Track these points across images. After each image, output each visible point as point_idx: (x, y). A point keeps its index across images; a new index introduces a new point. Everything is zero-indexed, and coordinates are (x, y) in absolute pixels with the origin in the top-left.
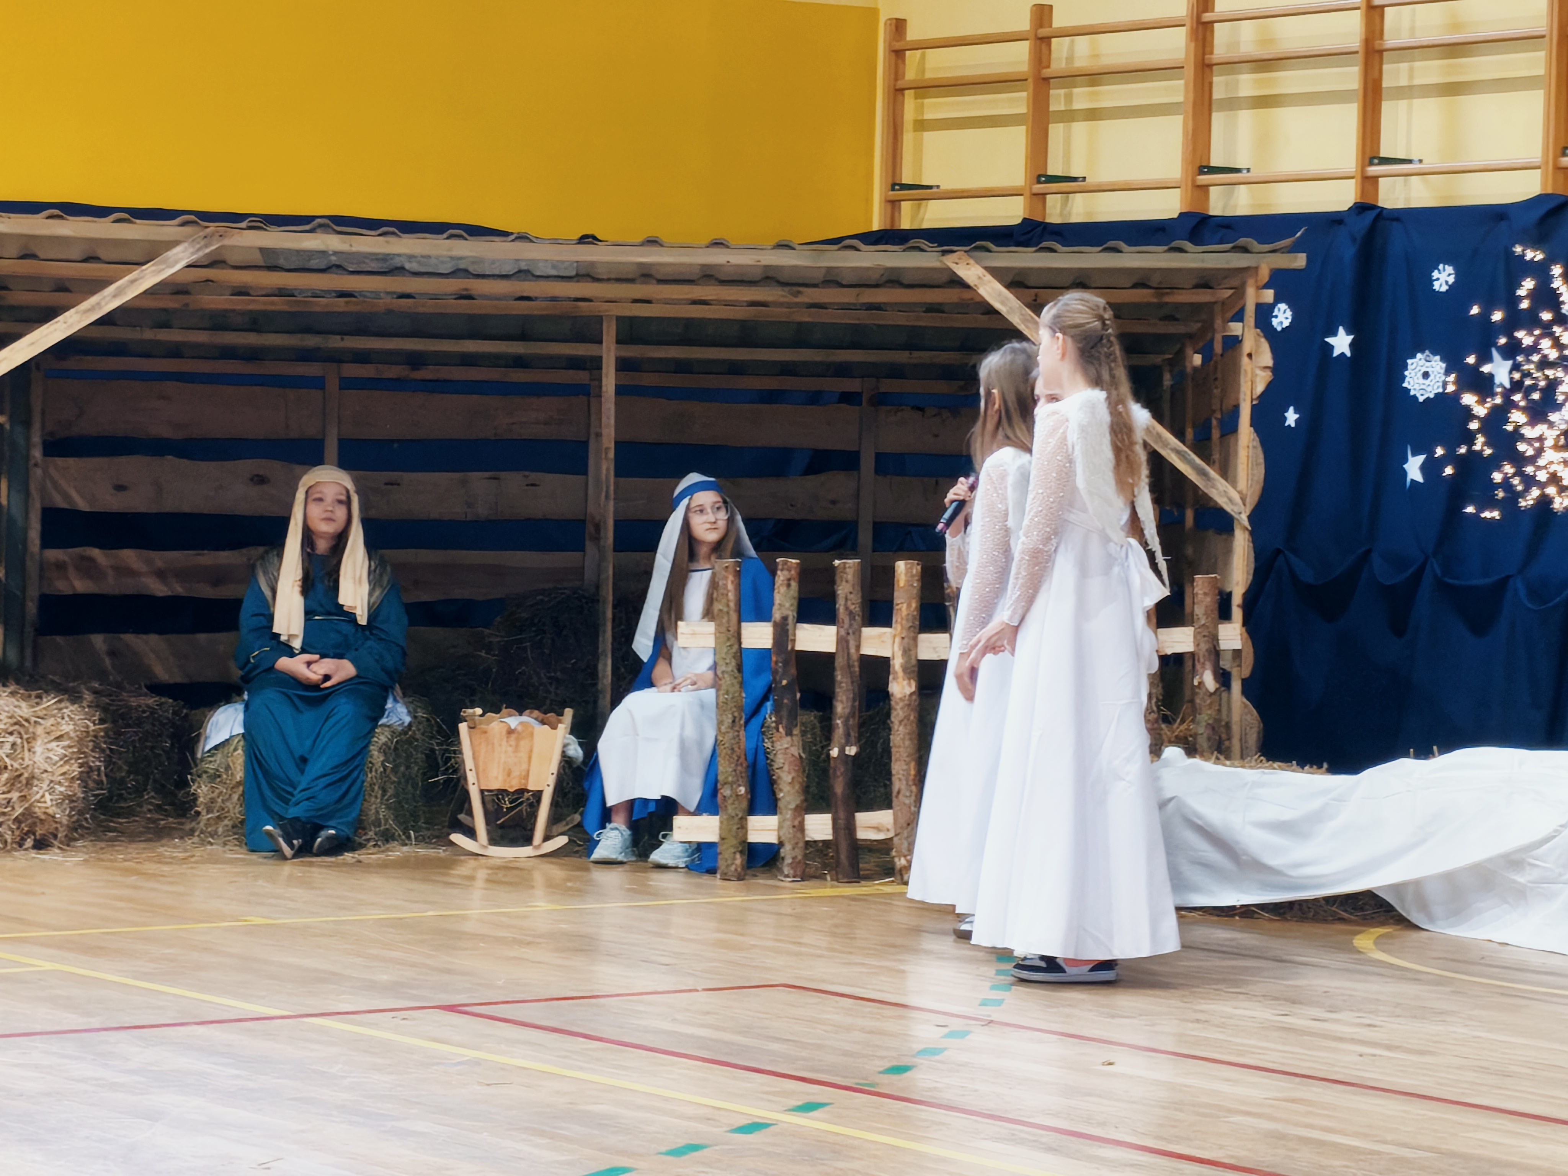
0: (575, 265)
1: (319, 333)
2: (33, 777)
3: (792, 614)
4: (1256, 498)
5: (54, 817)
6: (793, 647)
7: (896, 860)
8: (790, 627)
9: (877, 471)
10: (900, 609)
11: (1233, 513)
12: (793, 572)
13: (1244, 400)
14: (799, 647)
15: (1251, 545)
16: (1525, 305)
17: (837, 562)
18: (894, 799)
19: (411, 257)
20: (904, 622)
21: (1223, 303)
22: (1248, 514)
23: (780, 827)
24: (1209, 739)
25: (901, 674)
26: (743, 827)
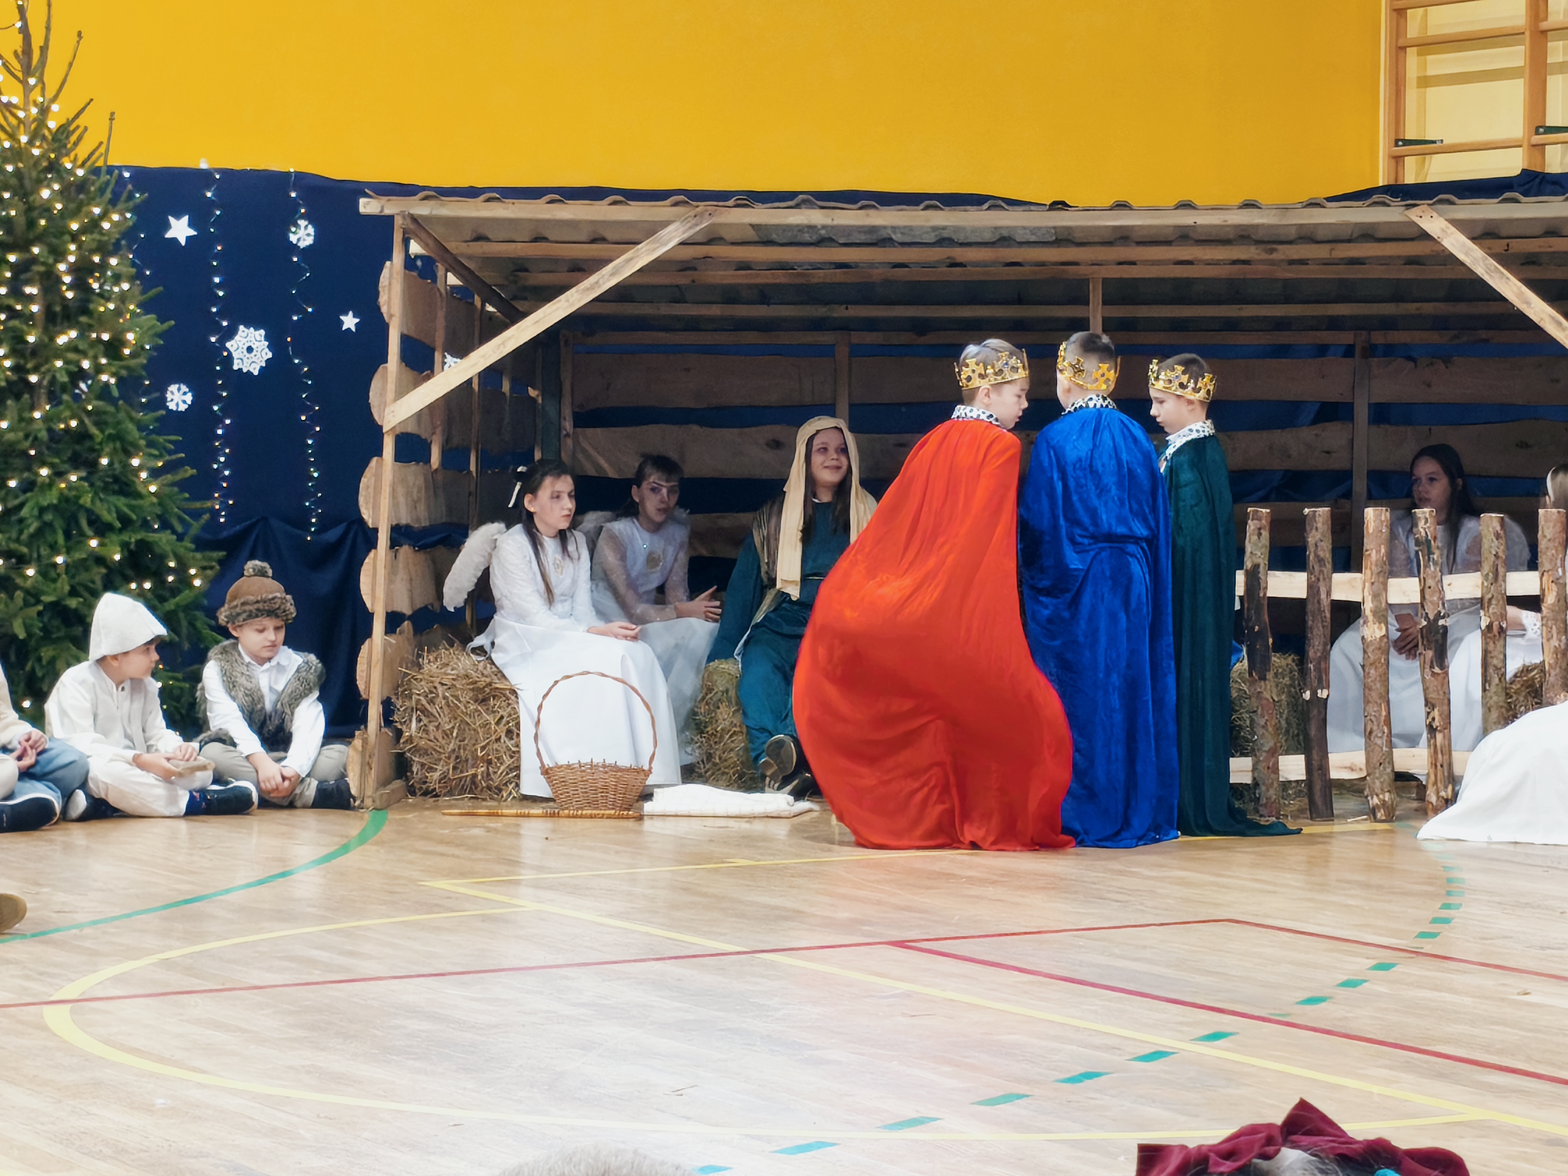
0: (1053, 231)
1: (824, 303)
3: (1263, 562)
6: (1265, 594)
8: (1261, 575)
9: (1371, 420)
10: (1370, 555)
12: (1264, 522)
14: (1270, 594)
17: (1306, 511)
19: (894, 228)
20: (1373, 567)
23: (1254, 769)
25: (1371, 618)
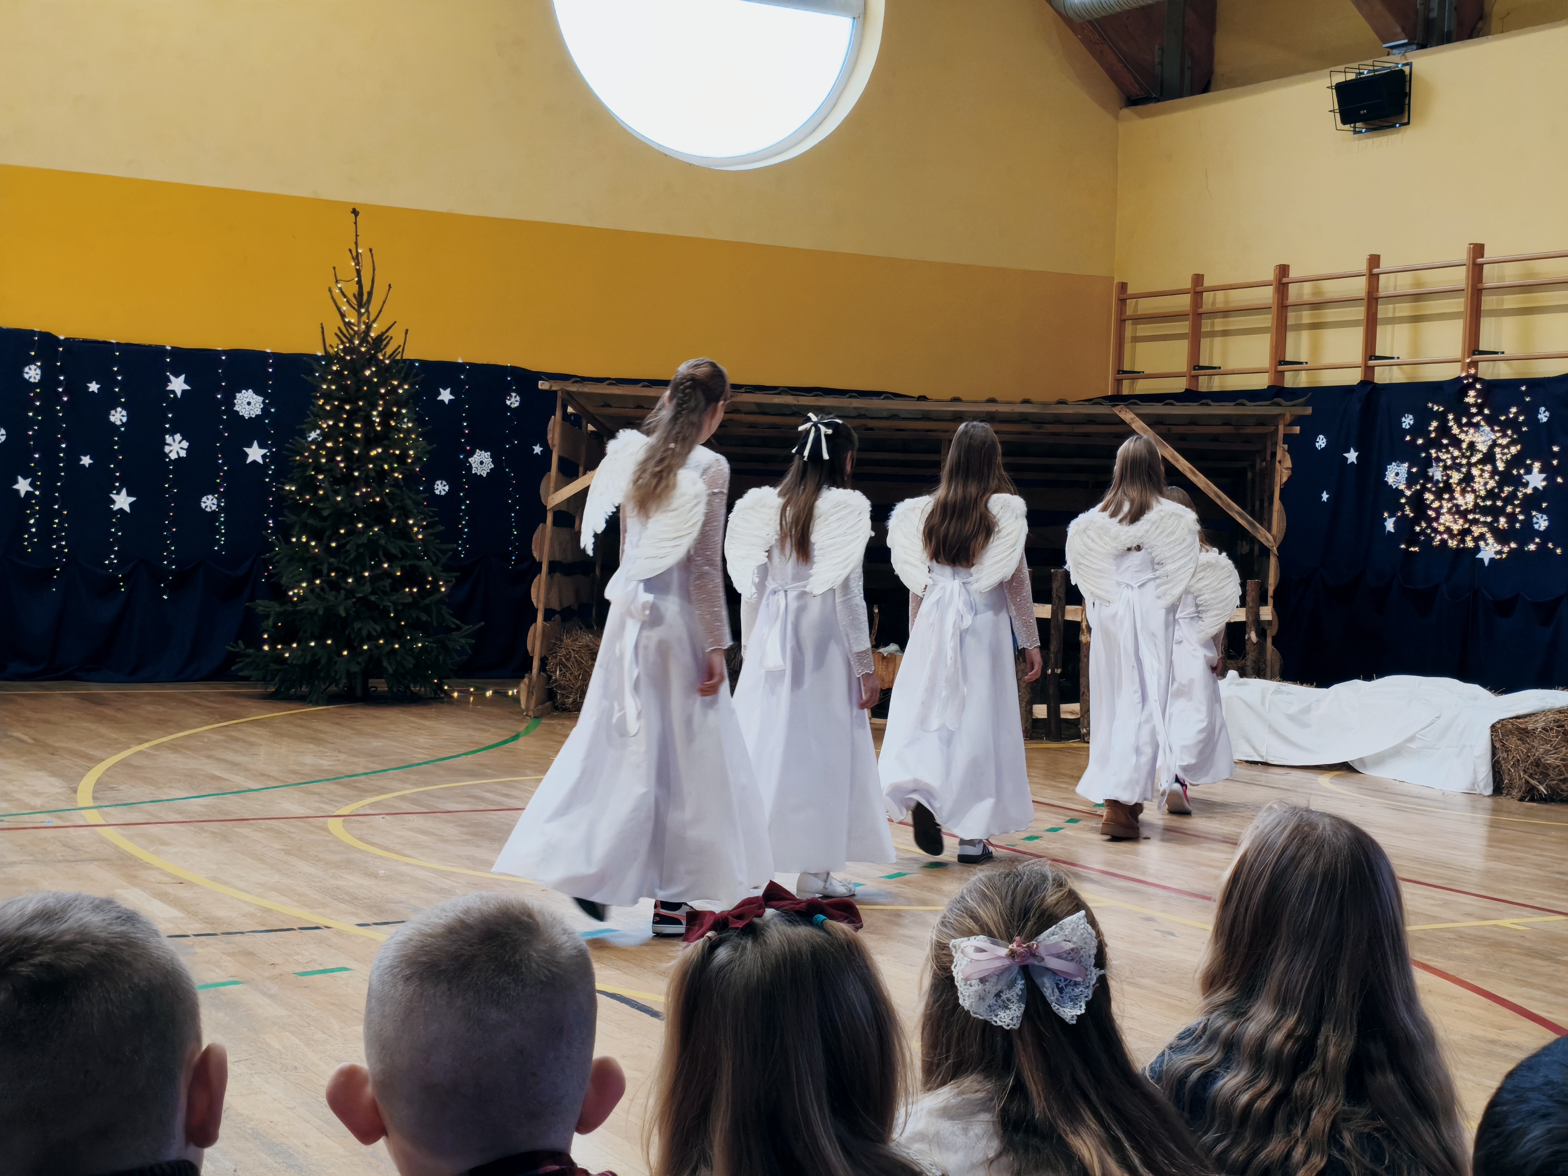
0: (921, 412)
4: (1282, 539)
7: (1081, 729)
11: (1269, 547)
13: (1276, 486)
15: (1278, 564)
16: (1433, 435)
18: (1080, 698)
19: (833, 408)
22: (1277, 547)
24: (1253, 668)
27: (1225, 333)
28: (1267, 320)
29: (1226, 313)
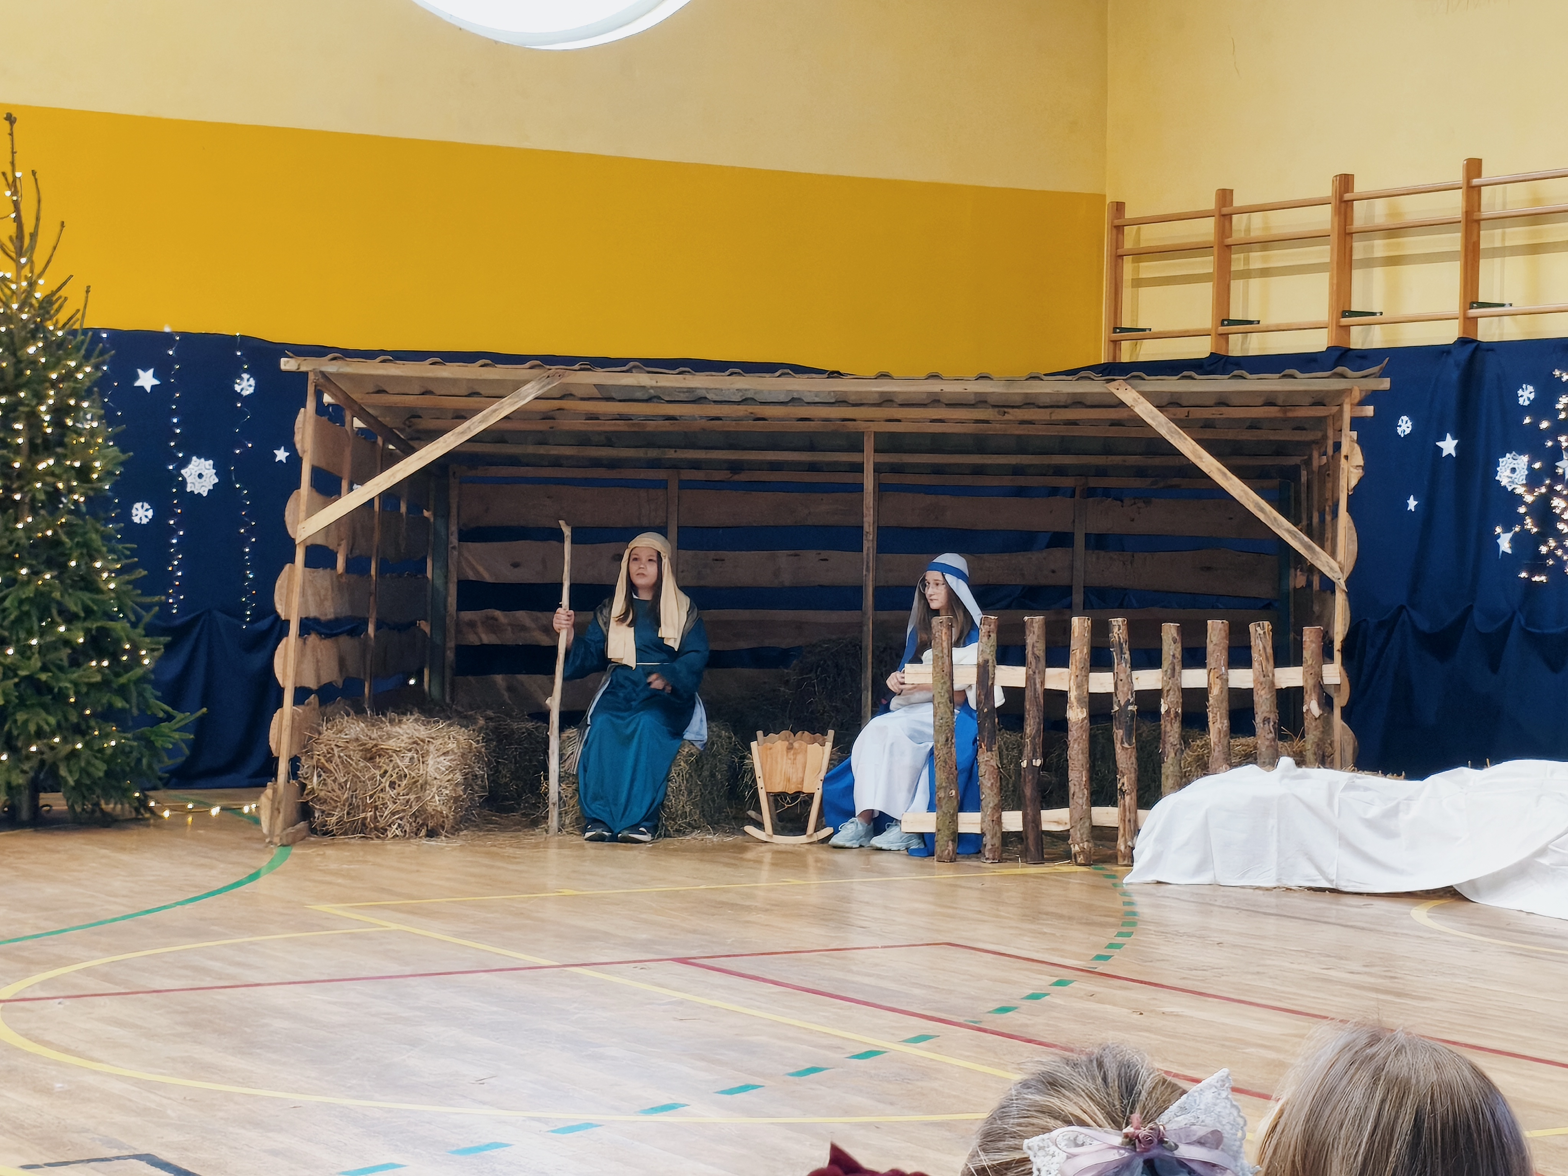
0: (832, 394)
1: (659, 447)
2: (426, 783)
3: (991, 657)
4: (1351, 568)
5: (442, 813)
6: (992, 684)
7: (1072, 846)
8: (991, 669)
9: (1087, 547)
10: (1075, 654)
11: (1333, 579)
12: (992, 626)
13: (1342, 491)
15: (1347, 603)
17: (1026, 618)
18: (1070, 800)
19: (708, 390)
20: (1077, 664)
21: (1333, 416)
22: (1345, 579)
23: (983, 821)
24: (1315, 754)
25: (1075, 704)
26: (954, 821)
27: (1265, 273)
28: (1323, 253)
29: (1266, 244)
